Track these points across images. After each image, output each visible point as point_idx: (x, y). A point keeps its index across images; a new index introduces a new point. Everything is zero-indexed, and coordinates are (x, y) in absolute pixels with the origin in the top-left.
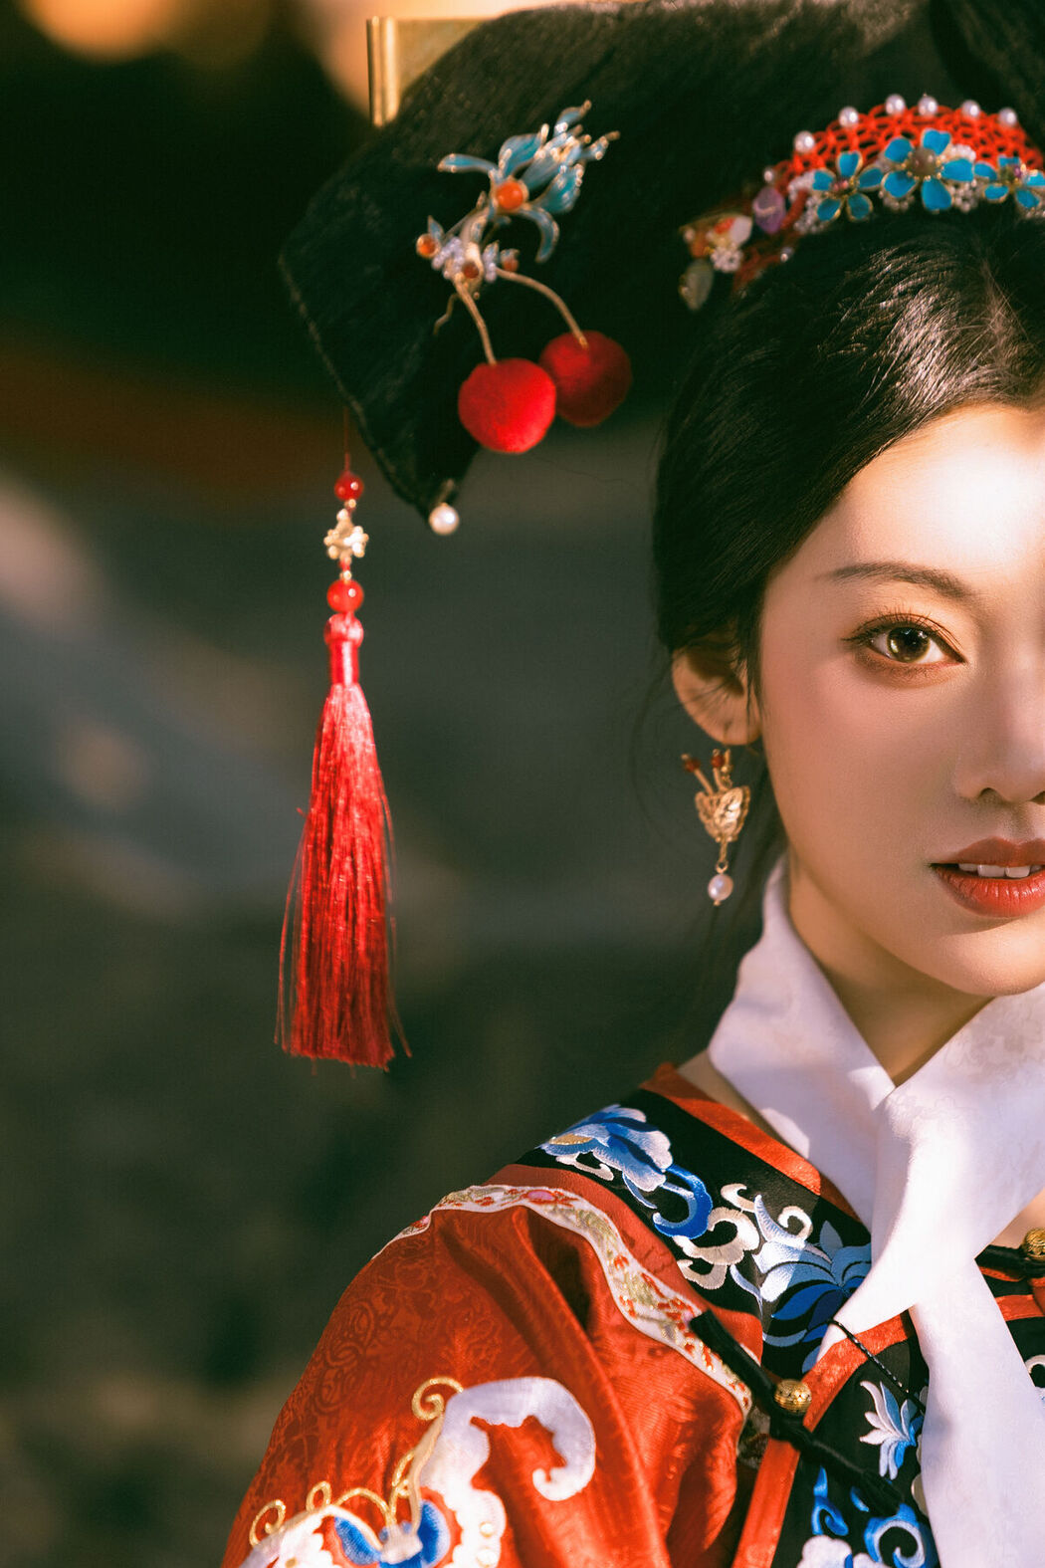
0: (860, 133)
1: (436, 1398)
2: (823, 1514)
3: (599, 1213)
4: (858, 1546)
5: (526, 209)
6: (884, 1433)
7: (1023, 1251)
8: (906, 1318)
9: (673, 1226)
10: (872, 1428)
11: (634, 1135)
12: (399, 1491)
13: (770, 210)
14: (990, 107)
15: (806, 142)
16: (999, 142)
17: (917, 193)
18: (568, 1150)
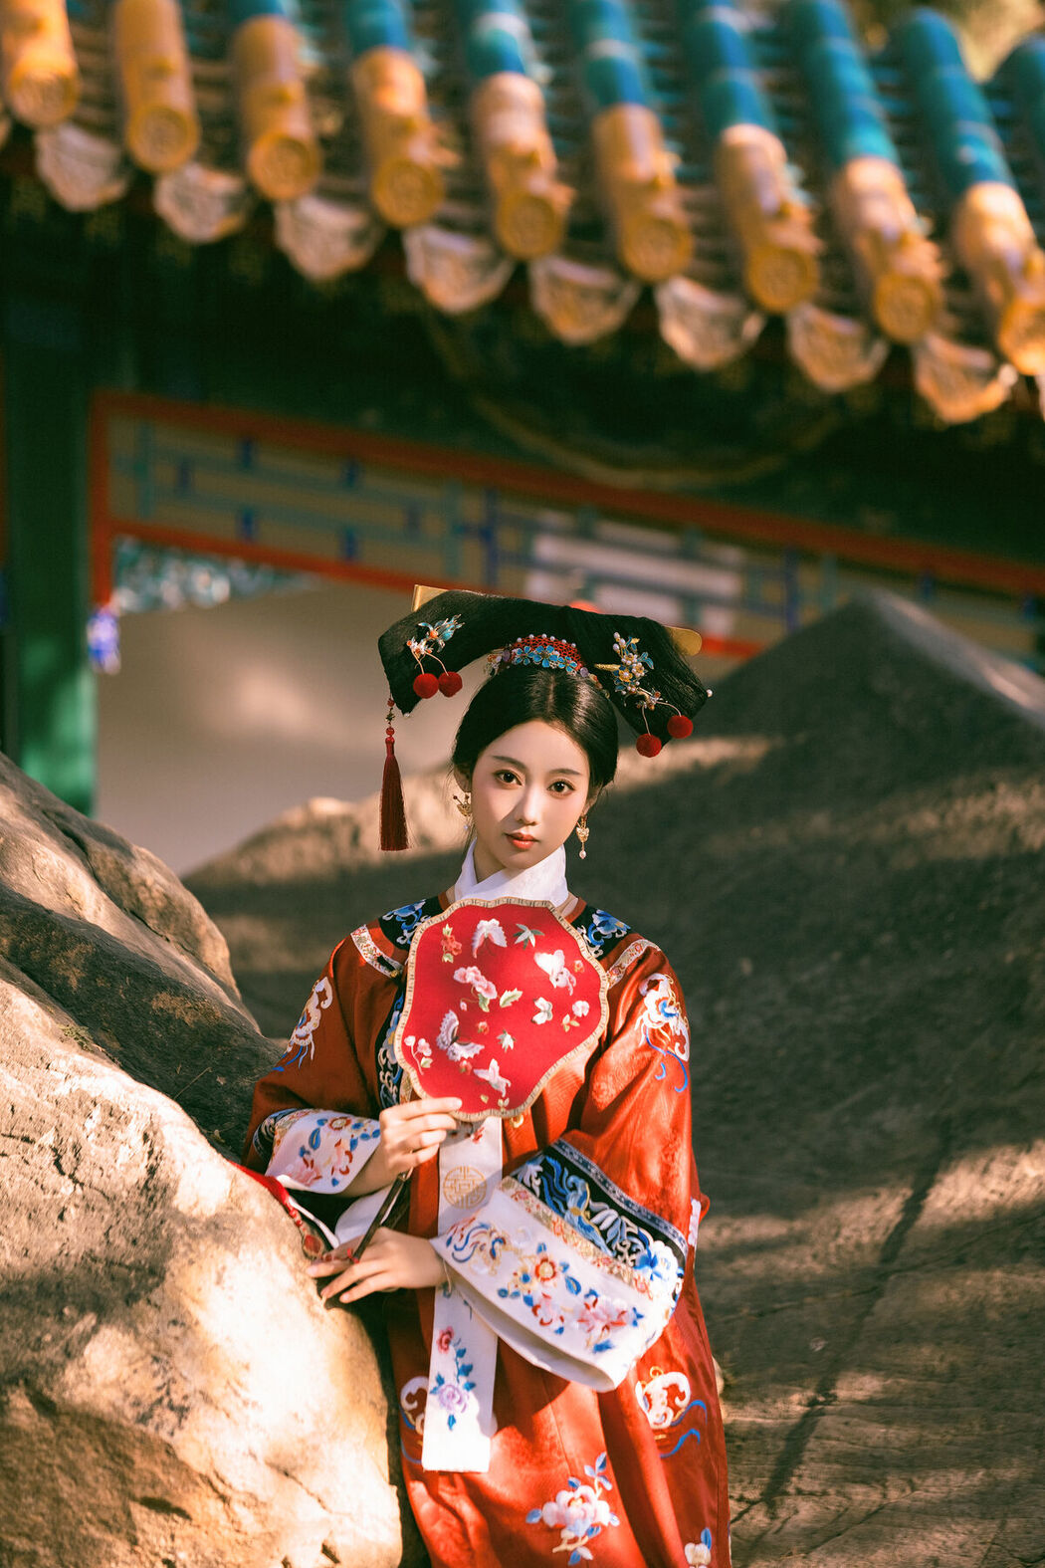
0: (533, 641)
5: (438, 639)
13: (506, 655)
14: (569, 642)
15: (520, 640)
16: (569, 651)
17: (542, 661)
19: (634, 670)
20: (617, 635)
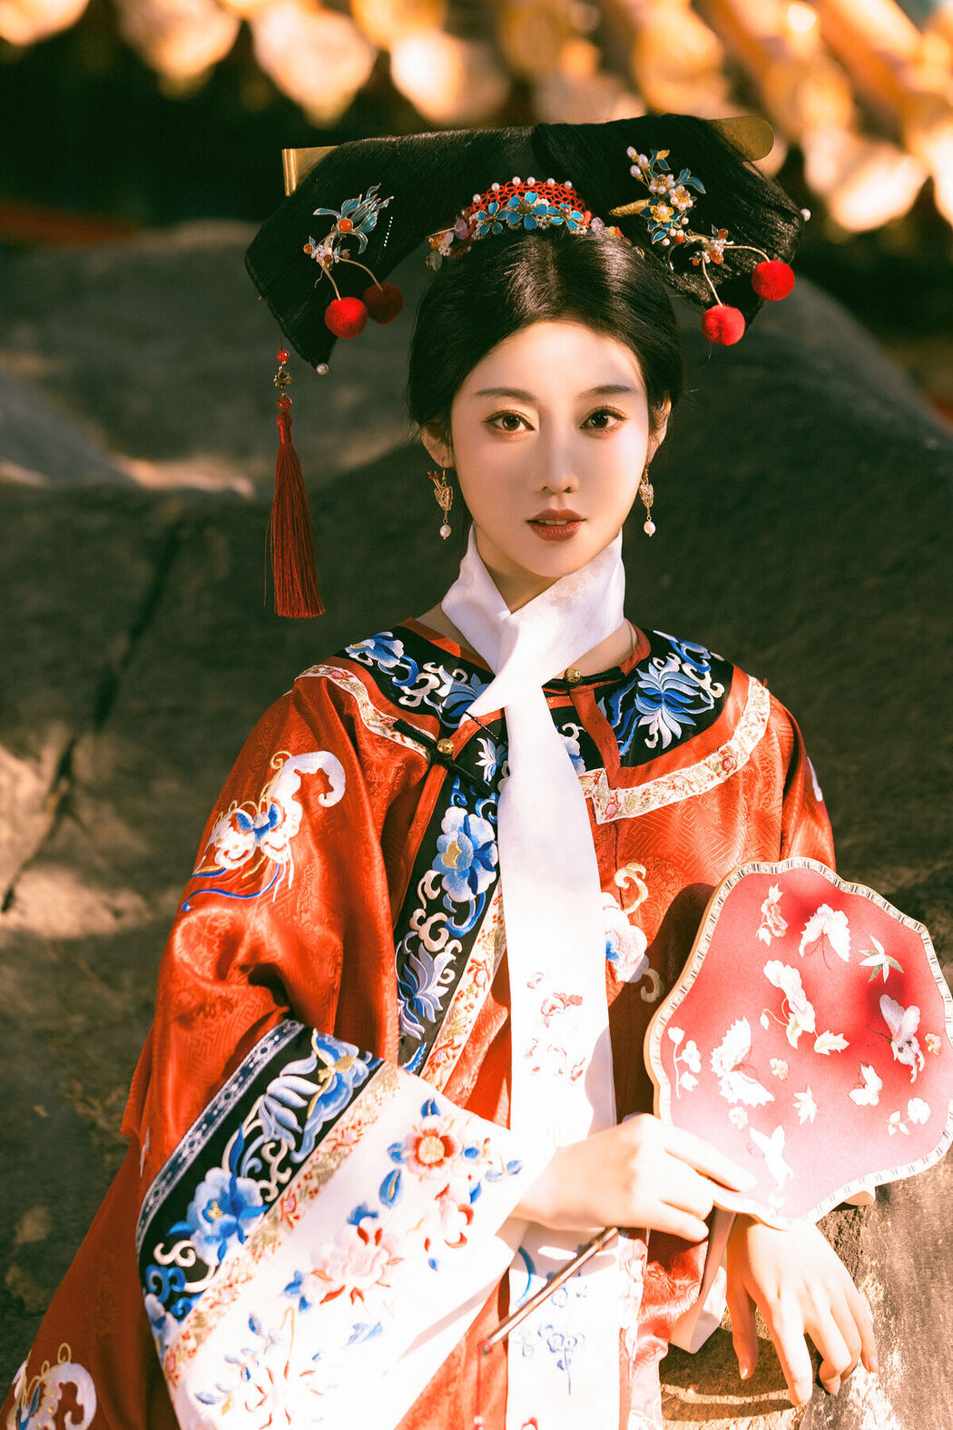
0: (500, 193)
1: (280, 760)
2: (456, 797)
3: (361, 683)
4: (471, 810)
5: (353, 231)
6: (487, 760)
7: (565, 680)
8: (502, 710)
9: (401, 682)
10: (482, 759)
11: (386, 643)
12: (262, 800)
13: (461, 229)
14: (560, 180)
15: (477, 198)
16: (564, 196)
17: (522, 221)
18: (355, 651)
19: (674, 200)
20: (631, 152)
